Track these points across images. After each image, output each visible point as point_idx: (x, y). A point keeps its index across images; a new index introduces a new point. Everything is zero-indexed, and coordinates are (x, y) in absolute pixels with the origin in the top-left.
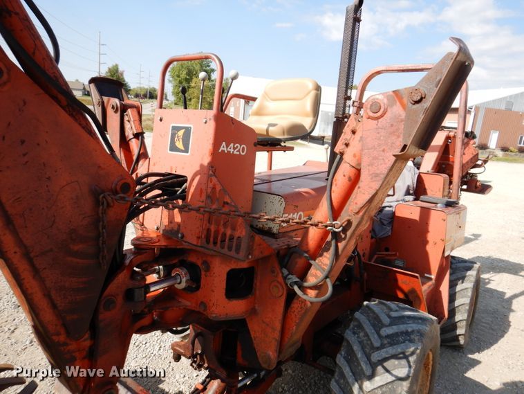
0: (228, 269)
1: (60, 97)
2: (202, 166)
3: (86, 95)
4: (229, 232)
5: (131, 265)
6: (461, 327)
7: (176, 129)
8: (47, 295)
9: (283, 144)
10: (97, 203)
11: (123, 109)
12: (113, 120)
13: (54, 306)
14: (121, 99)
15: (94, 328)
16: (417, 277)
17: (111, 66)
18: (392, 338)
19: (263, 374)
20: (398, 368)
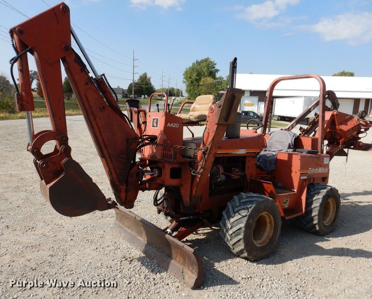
0: (171, 167)
1: (118, 112)
2: (161, 131)
3: (124, 97)
4: (169, 153)
5: (138, 165)
6: (316, 220)
7: (154, 119)
8: (114, 169)
9: (200, 123)
10: (128, 143)
11: (139, 112)
12: (135, 116)
13: (116, 173)
14: (138, 107)
15: (127, 182)
16: (270, 184)
17: (141, 74)
18: (245, 203)
19: (191, 217)
20: (244, 213)
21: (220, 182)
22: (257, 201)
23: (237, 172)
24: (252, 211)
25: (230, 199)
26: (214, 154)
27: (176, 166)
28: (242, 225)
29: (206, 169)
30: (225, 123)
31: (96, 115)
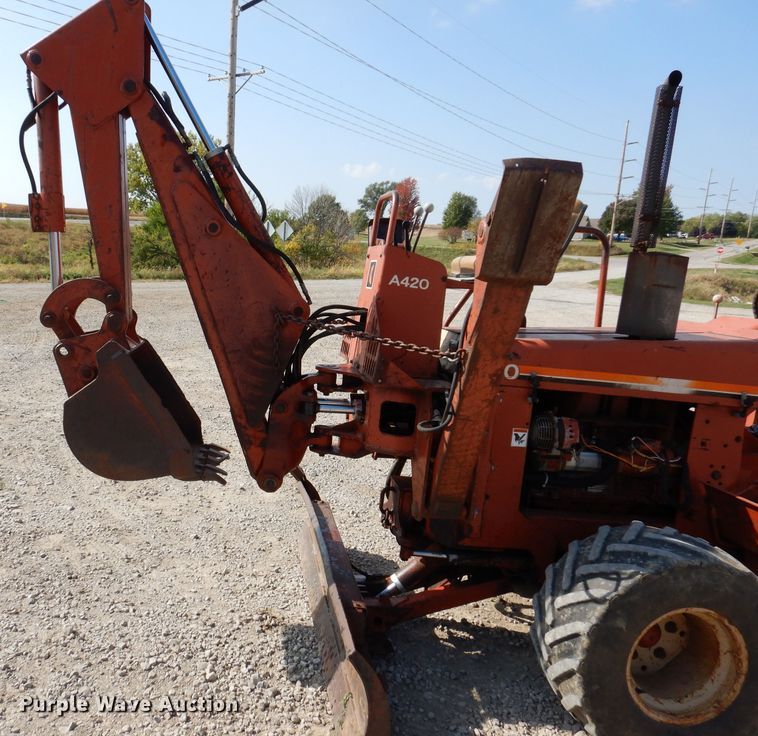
0: (382, 401)
10: (274, 320)
18: (619, 557)
19: (453, 557)
20: (601, 588)
21: (575, 471)
22: (665, 559)
23: (649, 453)
24: (630, 591)
25: (586, 533)
26: (491, 376)
27: (398, 398)
28: (582, 627)
29: (467, 419)
30: (511, 276)
31: (193, 245)
